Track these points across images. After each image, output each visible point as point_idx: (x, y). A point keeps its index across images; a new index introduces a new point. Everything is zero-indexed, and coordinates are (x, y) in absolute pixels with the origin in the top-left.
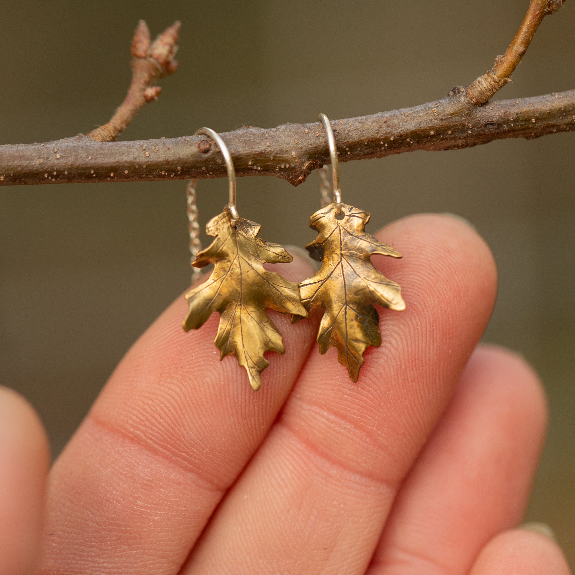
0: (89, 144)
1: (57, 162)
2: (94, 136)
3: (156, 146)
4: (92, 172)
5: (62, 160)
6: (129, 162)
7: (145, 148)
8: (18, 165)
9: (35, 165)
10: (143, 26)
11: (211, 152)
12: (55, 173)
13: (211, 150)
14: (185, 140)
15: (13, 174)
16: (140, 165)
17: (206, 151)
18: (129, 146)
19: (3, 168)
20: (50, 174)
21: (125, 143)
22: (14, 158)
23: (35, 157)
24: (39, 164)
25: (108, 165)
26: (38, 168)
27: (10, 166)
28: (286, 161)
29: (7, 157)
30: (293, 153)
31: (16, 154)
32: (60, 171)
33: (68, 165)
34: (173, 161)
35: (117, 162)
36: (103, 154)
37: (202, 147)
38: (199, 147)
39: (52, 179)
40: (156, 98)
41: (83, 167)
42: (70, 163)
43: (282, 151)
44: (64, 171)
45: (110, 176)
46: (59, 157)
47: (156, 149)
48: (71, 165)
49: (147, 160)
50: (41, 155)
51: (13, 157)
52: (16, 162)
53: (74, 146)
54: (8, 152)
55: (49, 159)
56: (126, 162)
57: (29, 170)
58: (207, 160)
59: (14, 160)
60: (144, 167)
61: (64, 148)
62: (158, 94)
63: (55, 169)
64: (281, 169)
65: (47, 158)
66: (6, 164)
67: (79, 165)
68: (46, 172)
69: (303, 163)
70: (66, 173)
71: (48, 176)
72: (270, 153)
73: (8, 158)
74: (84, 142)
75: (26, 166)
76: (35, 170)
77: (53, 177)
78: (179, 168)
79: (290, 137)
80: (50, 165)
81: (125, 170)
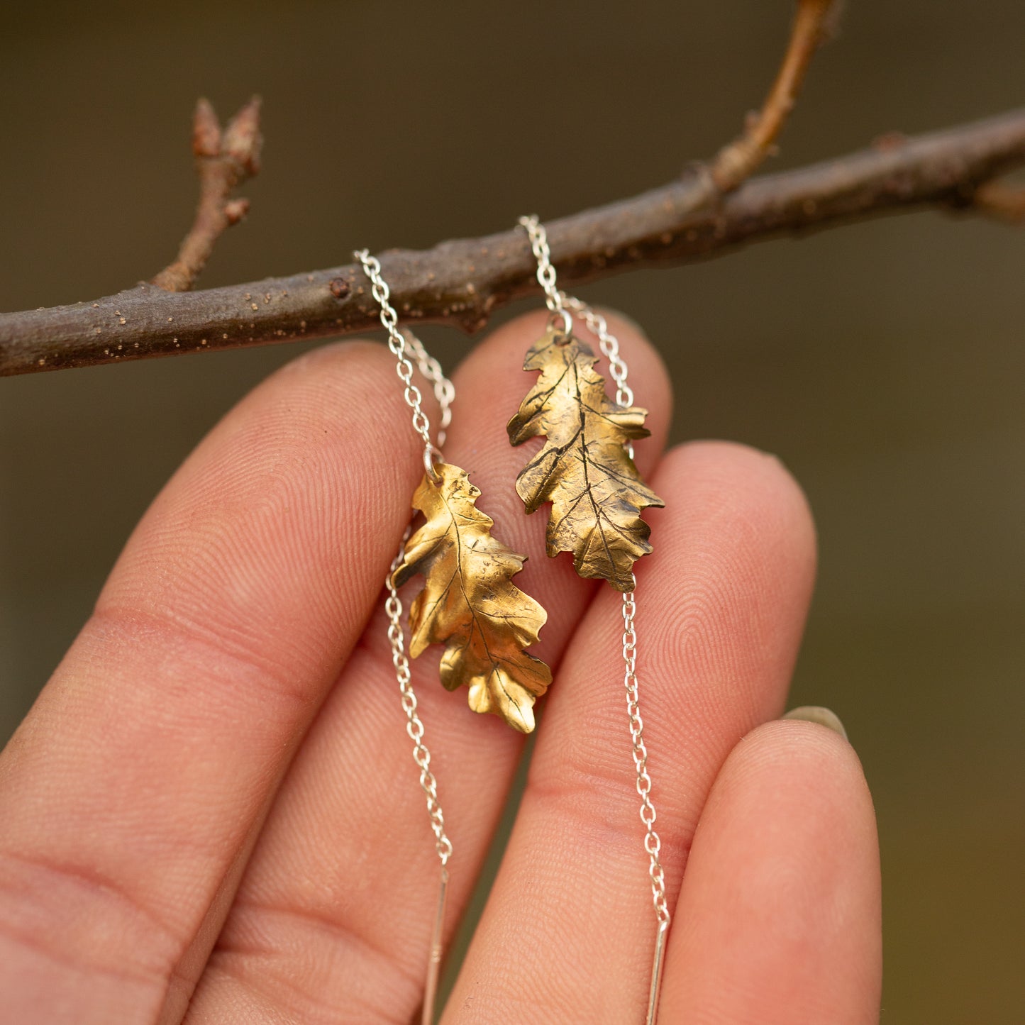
0: (164, 298)
1: (122, 331)
2: (163, 285)
3: (265, 293)
4: (175, 340)
5: (129, 326)
6: (229, 320)
7: (250, 298)
8: (65, 339)
9: (91, 337)
10: (205, 109)
11: (350, 295)
12: (120, 348)
13: (350, 292)
14: (308, 280)
15: (59, 353)
16: (246, 324)
17: (343, 295)
18: (226, 297)
19: (43, 347)
20: (113, 349)
21: (218, 292)
22: (59, 329)
23: (89, 324)
24: (97, 336)
25: (199, 329)
26: (95, 342)
27: (53, 342)
28: (459, 299)
29: (47, 329)
30: (470, 288)
31: (60, 323)
32: (127, 344)
33: (139, 333)
34: (294, 313)
35: (213, 321)
36: (189, 312)
37: (337, 289)
38: (332, 289)
39: (115, 356)
40: (244, 219)
41: (162, 334)
42: (142, 331)
43: (453, 286)
44: (134, 343)
45: (200, 345)
46: (124, 322)
47: (266, 297)
48: (145, 332)
49: (256, 314)
50: (97, 322)
51: (56, 328)
52: (61, 336)
53: (143, 303)
54: (47, 321)
55: (110, 327)
56: (225, 321)
57: (82, 346)
58: (345, 308)
59: (58, 333)
60: (252, 326)
61: (129, 307)
62: (246, 210)
63: (121, 341)
64: (452, 313)
65: (107, 325)
66: (47, 340)
67: (156, 331)
68: (106, 346)
69: (483, 301)
70: (137, 345)
71: (110, 352)
72: (436, 289)
73: (49, 331)
74: (155, 295)
75: (78, 340)
76: (90, 346)
77: (116, 352)
78: (303, 324)
79: (461, 262)
80: (113, 336)
81: (224, 333)
